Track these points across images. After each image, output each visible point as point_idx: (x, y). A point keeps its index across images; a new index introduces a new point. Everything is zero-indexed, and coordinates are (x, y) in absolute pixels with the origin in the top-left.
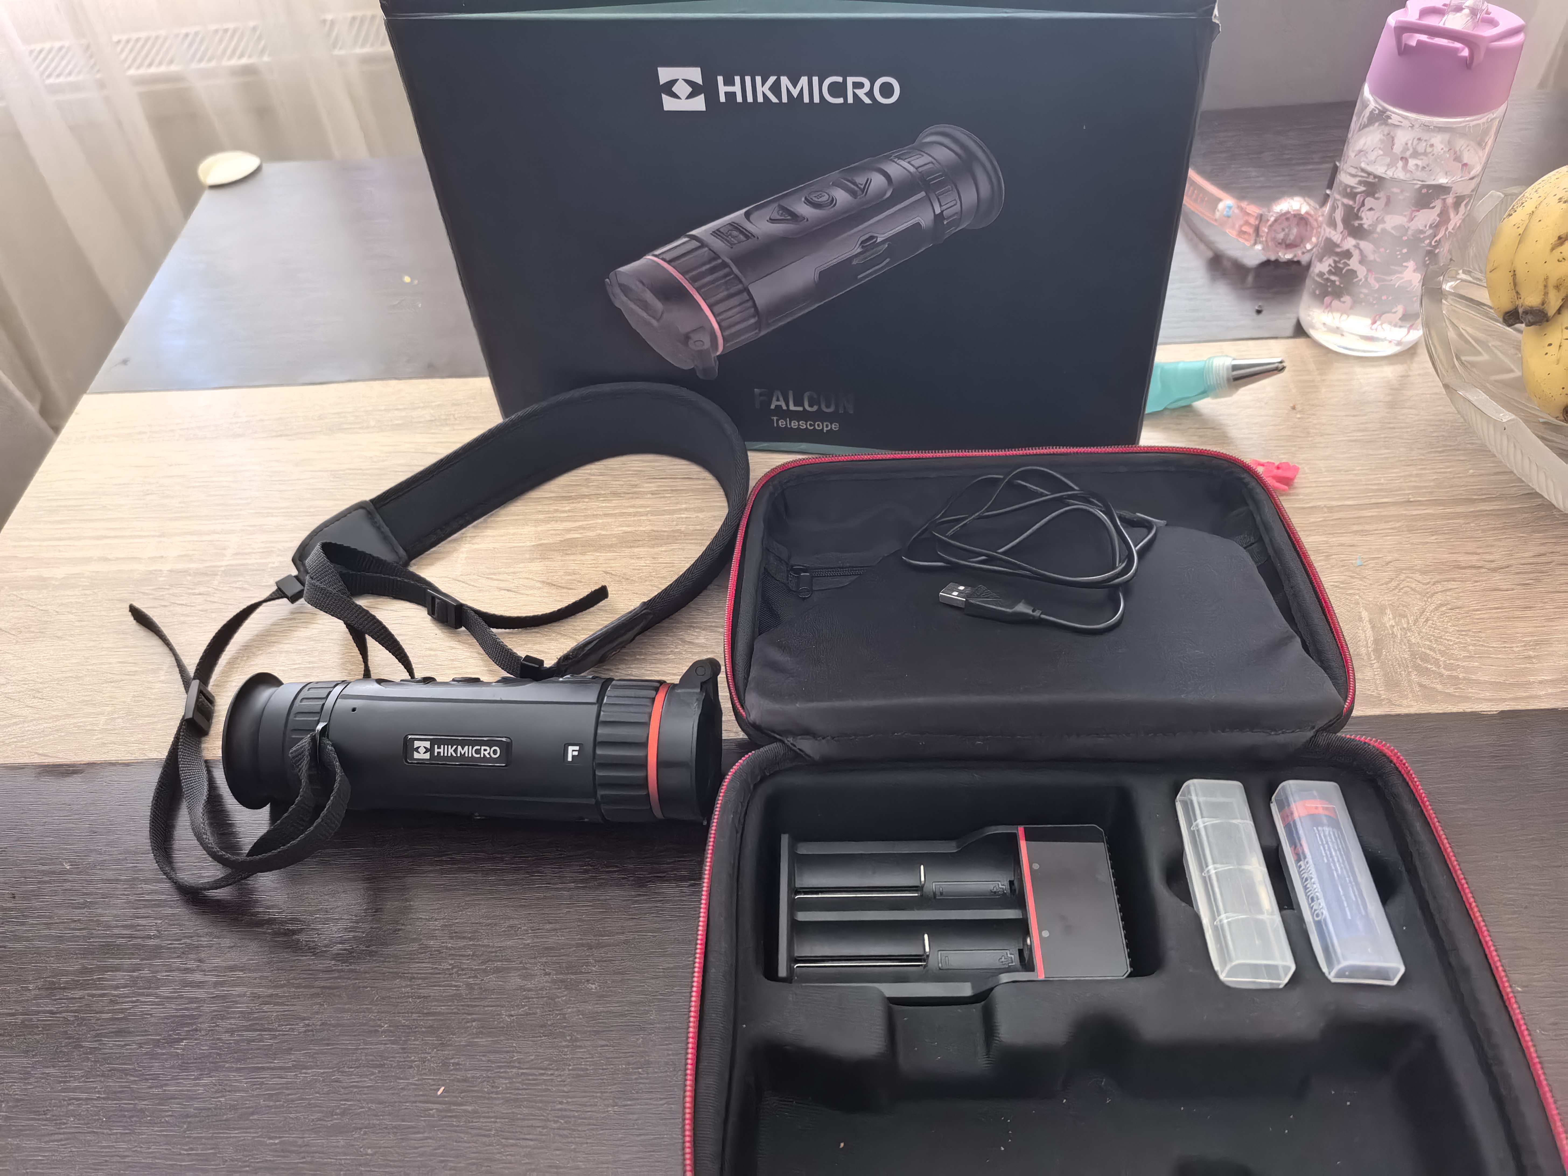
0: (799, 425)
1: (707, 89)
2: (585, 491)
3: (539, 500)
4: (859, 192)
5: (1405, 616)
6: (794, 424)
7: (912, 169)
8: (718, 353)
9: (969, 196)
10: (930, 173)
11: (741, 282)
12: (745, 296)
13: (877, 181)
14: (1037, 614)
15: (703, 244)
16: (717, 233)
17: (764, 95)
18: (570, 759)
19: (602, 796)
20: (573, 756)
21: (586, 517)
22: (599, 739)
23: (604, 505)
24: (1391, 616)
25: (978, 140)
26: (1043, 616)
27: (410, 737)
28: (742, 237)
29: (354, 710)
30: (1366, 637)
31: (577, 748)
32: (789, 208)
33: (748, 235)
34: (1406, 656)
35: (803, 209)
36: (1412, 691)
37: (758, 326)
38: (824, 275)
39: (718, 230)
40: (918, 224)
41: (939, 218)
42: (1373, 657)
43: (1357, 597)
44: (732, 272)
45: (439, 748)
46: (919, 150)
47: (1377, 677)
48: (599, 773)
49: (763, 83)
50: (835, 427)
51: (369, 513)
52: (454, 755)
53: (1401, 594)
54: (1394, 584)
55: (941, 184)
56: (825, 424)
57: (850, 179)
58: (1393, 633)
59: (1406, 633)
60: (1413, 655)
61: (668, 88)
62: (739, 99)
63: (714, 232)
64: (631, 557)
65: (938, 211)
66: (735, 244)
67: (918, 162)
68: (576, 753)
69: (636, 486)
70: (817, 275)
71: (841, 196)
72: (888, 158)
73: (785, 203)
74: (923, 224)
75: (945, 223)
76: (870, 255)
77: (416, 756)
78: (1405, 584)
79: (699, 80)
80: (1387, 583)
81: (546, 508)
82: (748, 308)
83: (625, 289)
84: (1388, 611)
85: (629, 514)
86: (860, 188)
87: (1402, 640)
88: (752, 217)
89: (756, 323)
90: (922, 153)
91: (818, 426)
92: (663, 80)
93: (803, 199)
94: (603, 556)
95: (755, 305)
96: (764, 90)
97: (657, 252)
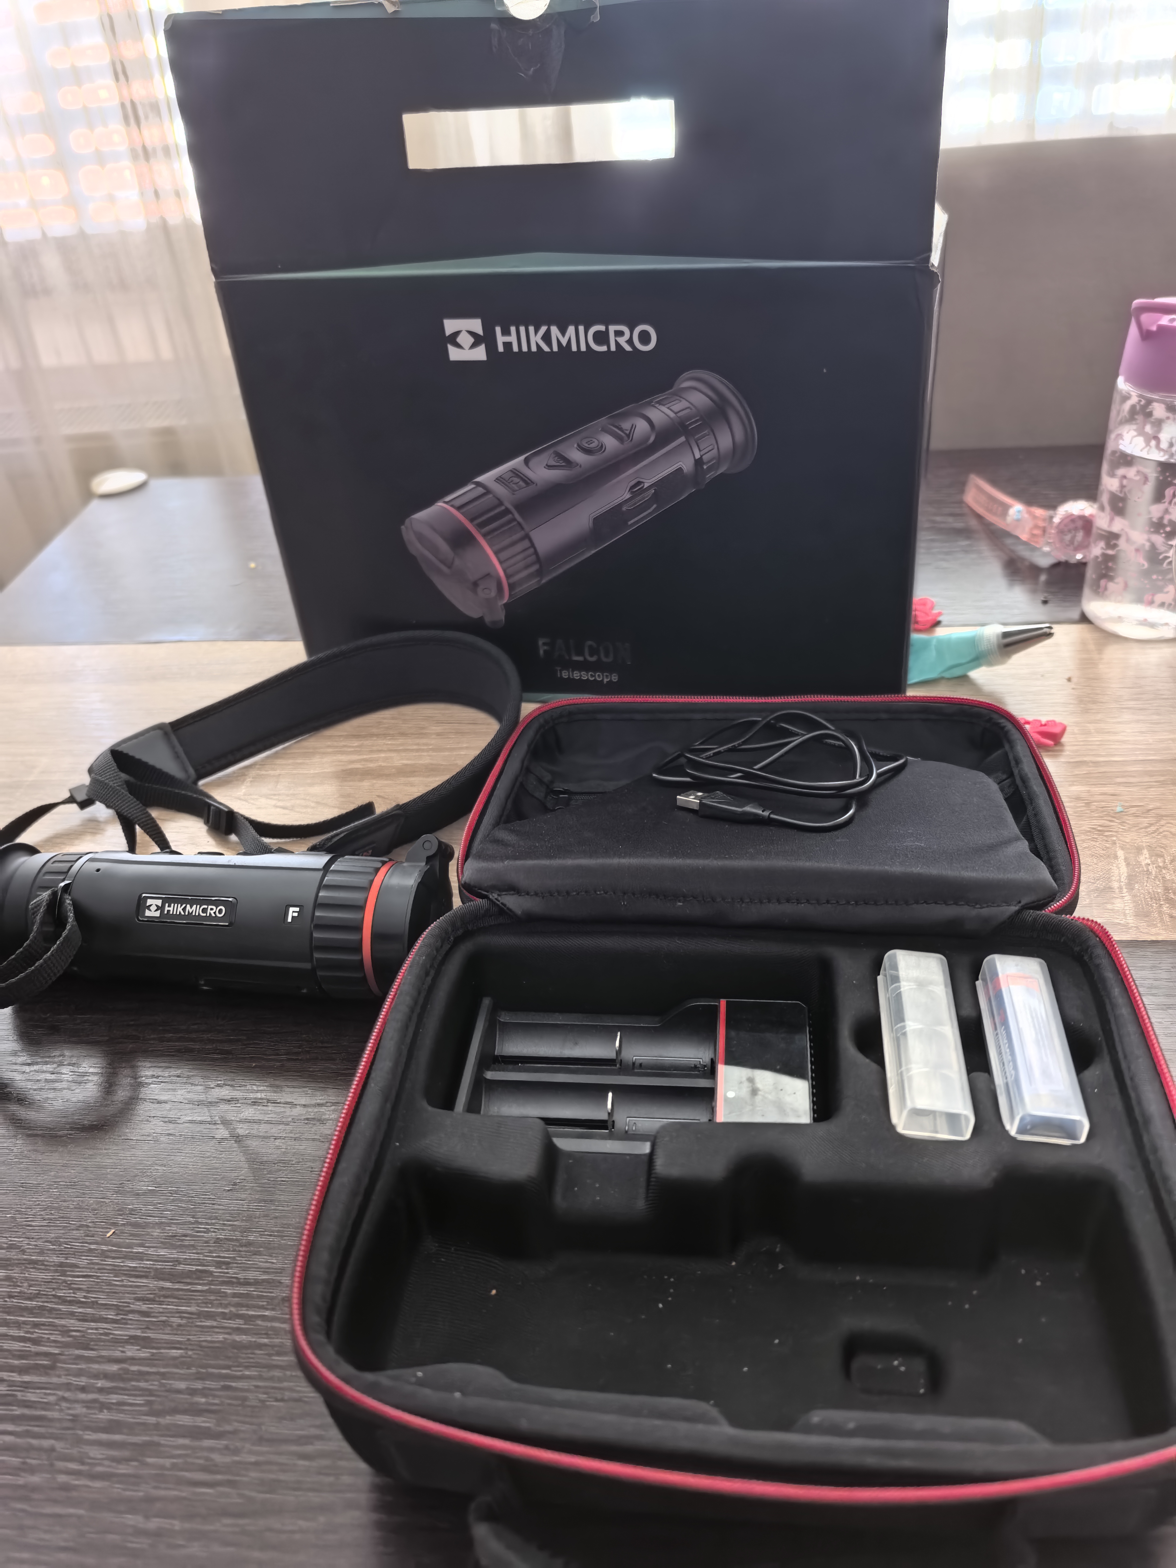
0: (581, 676)
1: (486, 339)
2: (375, 731)
3: (330, 737)
4: (626, 438)
5: (1162, 856)
6: (576, 675)
7: (672, 415)
8: (505, 601)
9: (725, 441)
10: (689, 418)
11: (523, 529)
12: (526, 543)
13: (641, 426)
14: (766, 814)
15: (488, 491)
16: (499, 480)
17: (538, 345)
18: (290, 920)
19: (317, 959)
20: (293, 917)
21: (372, 752)
22: (319, 901)
23: (389, 742)
24: (1147, 856)
25: (731, 386)
26: (772, 816)
27: (144, 895)
28: (522, 484)
29: (98, 870)
30: (1119, 873)
31: (297, 909)
32: (563, 454)
33: (528, 482)
34: (1159, 891)
35: (577, 456)
36: (1162, 920)
37: (540, 573)
38: (598, 521)
39: (500, 477)
40: (680, 470)
41: (699, 462)
42: (1125, 890)
43: (1115, 838)
44: (514, 519)
45: (169, 906)
46: (677, 395)
47: (1127, 908)
48: (316, 935)
49: (536, 332)
50: (615, 678)
51: (166, 734)
52: (183, 913)
53: (1159, 837)
54: (1153, 828)
55: (698, 429)
56: (605, 674)
57: (617, 424)
58: (1148, 870)
59: (1161, 871)
60: (1166, 889)
61: (453, 339)
62: (515, 348)
63: (497, 479)
64: (405, 784)
65: (698, 456)
66: (517, 491)
67: (677, 407)
68: (296, 914)
69: (423, 728)
70: (591, 522)
71: (610, 442)
72: (649, 404)
73: (560, 449)
74: (685, 469)
75: (705, 467)
76: (639, 500)
77: (148, 913)
78: (1165, 828)
79: (479, 331)
80: (1146, 828)
81: (335, 744)
82: (529, 556)
83: (420, 537)
84: (1145, 852)
85: (412, 750)
86: (625, 434)
87: (1156, 877)
88: (531, 464)
89: (537, 571)
90: (681, 399)
91: (599, 677)
92: (448, 331)
93: (576, 446)
94: (379, 783)
95: (536, 552)
96: (536, 339)
97: (448, 498)
